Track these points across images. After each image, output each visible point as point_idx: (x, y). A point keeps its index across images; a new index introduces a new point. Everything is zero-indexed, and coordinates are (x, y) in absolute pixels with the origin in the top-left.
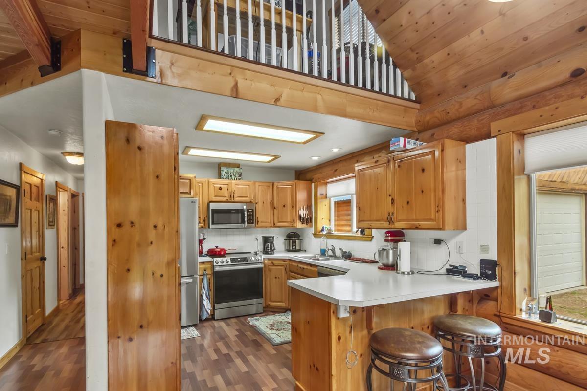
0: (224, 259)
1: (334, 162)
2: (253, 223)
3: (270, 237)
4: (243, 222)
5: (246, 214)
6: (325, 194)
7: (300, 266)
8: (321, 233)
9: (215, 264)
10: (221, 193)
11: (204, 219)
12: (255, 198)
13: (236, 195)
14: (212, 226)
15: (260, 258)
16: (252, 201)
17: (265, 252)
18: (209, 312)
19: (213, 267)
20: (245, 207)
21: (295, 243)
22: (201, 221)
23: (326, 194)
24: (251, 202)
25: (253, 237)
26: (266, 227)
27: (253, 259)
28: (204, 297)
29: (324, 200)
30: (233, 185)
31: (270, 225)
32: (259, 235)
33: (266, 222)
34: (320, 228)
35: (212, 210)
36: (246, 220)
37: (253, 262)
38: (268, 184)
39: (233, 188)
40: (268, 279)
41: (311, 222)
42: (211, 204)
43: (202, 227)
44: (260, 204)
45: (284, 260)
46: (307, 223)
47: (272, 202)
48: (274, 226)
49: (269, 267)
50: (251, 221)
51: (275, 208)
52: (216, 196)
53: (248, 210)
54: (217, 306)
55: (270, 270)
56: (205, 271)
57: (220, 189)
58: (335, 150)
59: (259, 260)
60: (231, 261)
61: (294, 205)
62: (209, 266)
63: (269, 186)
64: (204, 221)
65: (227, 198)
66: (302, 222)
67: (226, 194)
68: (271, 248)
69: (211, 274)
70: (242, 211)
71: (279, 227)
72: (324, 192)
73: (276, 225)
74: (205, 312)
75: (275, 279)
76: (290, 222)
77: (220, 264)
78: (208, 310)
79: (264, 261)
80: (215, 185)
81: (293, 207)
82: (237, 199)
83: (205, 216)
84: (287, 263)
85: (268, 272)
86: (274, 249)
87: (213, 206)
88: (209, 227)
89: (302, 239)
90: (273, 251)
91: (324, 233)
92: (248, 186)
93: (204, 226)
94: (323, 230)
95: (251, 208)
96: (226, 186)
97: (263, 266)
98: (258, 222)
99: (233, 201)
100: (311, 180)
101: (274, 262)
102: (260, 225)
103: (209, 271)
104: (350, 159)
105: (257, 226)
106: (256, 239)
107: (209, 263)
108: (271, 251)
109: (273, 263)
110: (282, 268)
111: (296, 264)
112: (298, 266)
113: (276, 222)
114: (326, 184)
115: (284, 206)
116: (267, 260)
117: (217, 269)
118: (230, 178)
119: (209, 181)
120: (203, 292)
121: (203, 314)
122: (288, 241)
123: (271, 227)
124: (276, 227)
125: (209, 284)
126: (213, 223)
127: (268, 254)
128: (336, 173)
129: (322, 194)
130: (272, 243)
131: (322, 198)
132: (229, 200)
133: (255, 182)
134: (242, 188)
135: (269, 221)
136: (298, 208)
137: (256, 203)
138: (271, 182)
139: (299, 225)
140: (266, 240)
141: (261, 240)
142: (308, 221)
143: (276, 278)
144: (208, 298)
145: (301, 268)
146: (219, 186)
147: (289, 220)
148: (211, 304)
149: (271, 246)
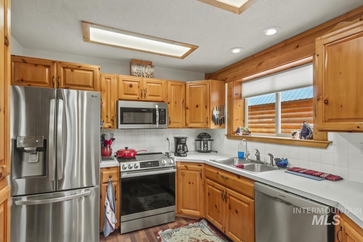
0: (132, 163)
1: (255, 57)
2: (165, 124)
3: (183, 138)
4: (155, 123)
5: (158, 114)
6: (239, 94)
7: (221, 173)
8: (236, 135)
9: (122, 170)
10: (131, 90)
11: (112, 118)
12: (167, 97)
13: (147, 94)
14: (120, 126)
15: (172, 162)
16: (165, 100)
17: (177, 154)
18: (114, 226)
19: (120, 173)
20: (157, 107)
21: (207, 143)
22: (109, 120)
23: (241, 94)
24: (163, 101)
25: (164, 137)
26: (178, 128)
27: (165, 162)
28: (108, 209)
29: (238, 100)
30: (145, 83)
31: (182, 126)
32: (171, 135)
33: (178, 123)
34: (235, 129)
35: (121, 108)
36: (157, 120)
37: (165, 166)
38: (180, 84)
39: (145, 86)
40: (181, 184)
41: (224, 123)
42: (120, 102)
43: (110, 127)
44: (172, 103)
45: (199, 164)
46: (221, 124)
47: (184, 102)
48: (186, 126)
49: (182, 170)
50: (163, 121)
51: (187, 108)
52: (125, 94)
53: (160, 110)
54: (123, 218)
55: (183, 175)
56: (110, 177)
57: (131, 86)
58: (271, 32)
59: (171, 164)
60: (141, 165)
61: (207, 105)
62: (115, 171)
63: (181, 86)
64: (112, 120)
65: (138, 97)
66: (216, 123)
67: (137, 91)
68: (183, 150)
69: (117, 181)
70: (154, 110)
71: (191, 128)
72: (239, 93)
73: (188, 126)
74: (109, 228)
75: (188, 184)
76: (203, 123)
77: (127, 169)
78: (112, 224)
79: (177, 165)
80: (125, 82)
81: (206, 107)
82: (148, 98)
83: (113, 115)
84: (202, 167)
85: (180, 177)
86: (187, 151)
87: (122, 104)
88: (117, 127)
89: (213, 140)
90: (185, 153)
91: (241, 134)
92: (160, 85)
93: (112, 126)
94: (238, 131)
95: (163, 107)
96: (137, 83)
97: (175, 170)
98: (170, 122)
99: (144, 99)
100: (225, 81)
101: (188, 166)
102: (172, 125)
103: (115, 178)
104: (284, 47)
105: (169, 126)
106: (168, 139)
107: (116, 169)
108: (183, 153)
109: (186, 167)
110: (197, 172)
111: (215, 171)
112: (218, 173)
113: (188, 122)
114: (241, 83)
115: (197, 106)
116: (180, 163)
117: (124, 175)
118: (142, 75)
119: (118, 78)
120: (107, 204)
121: (106, 230)
122: (199, 142)
123: (183, 128)
124: (188, 128)
125: (115, 193)
126: (122, 123)
127: (181, 156)
128: (260, 67)
129: (237, 94)
130: (184, 144)
131: (237, 99)
132: (140, 99)
133: (167, 82)
134: (154, 86)
135: (181, 122)
136: (211, 108)
137: (169, 103)
138: (183, 82)
139: (213, 126)
140: (178, 141)
141: (172, 141)
142: (220, 122)
143: (190, 183)
144: (113, 210)
145: (222, 176)
146: (129, 83)
147: (202, 121)
148: (116, 217)
149: (183, 147)
